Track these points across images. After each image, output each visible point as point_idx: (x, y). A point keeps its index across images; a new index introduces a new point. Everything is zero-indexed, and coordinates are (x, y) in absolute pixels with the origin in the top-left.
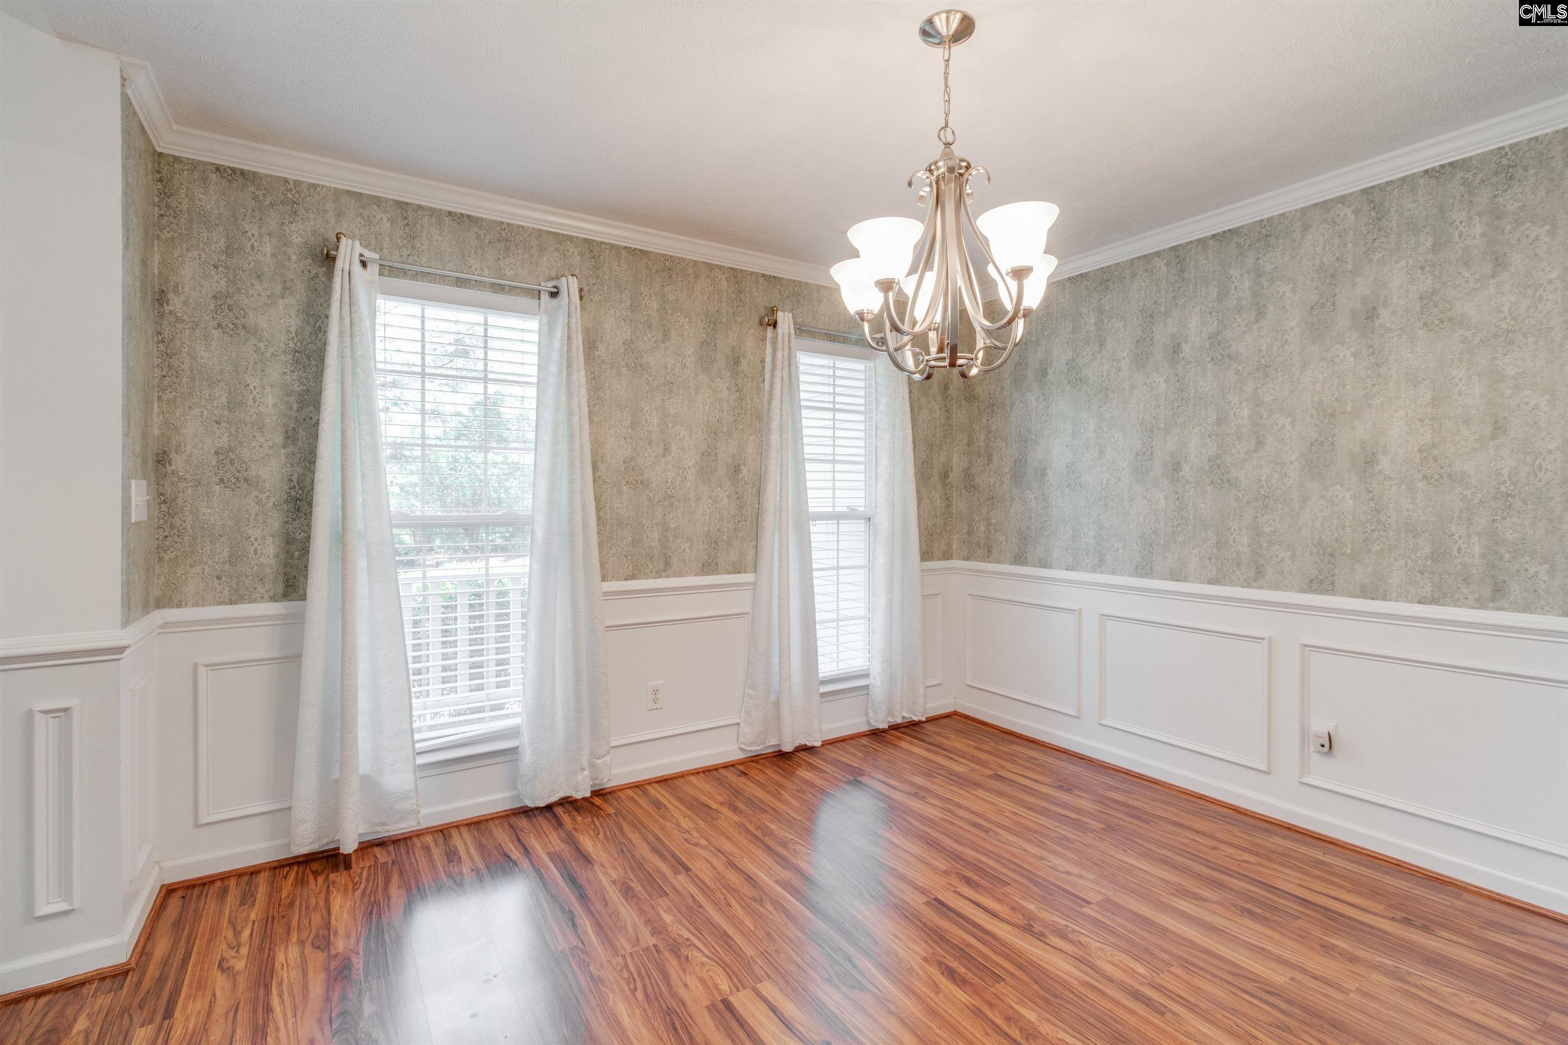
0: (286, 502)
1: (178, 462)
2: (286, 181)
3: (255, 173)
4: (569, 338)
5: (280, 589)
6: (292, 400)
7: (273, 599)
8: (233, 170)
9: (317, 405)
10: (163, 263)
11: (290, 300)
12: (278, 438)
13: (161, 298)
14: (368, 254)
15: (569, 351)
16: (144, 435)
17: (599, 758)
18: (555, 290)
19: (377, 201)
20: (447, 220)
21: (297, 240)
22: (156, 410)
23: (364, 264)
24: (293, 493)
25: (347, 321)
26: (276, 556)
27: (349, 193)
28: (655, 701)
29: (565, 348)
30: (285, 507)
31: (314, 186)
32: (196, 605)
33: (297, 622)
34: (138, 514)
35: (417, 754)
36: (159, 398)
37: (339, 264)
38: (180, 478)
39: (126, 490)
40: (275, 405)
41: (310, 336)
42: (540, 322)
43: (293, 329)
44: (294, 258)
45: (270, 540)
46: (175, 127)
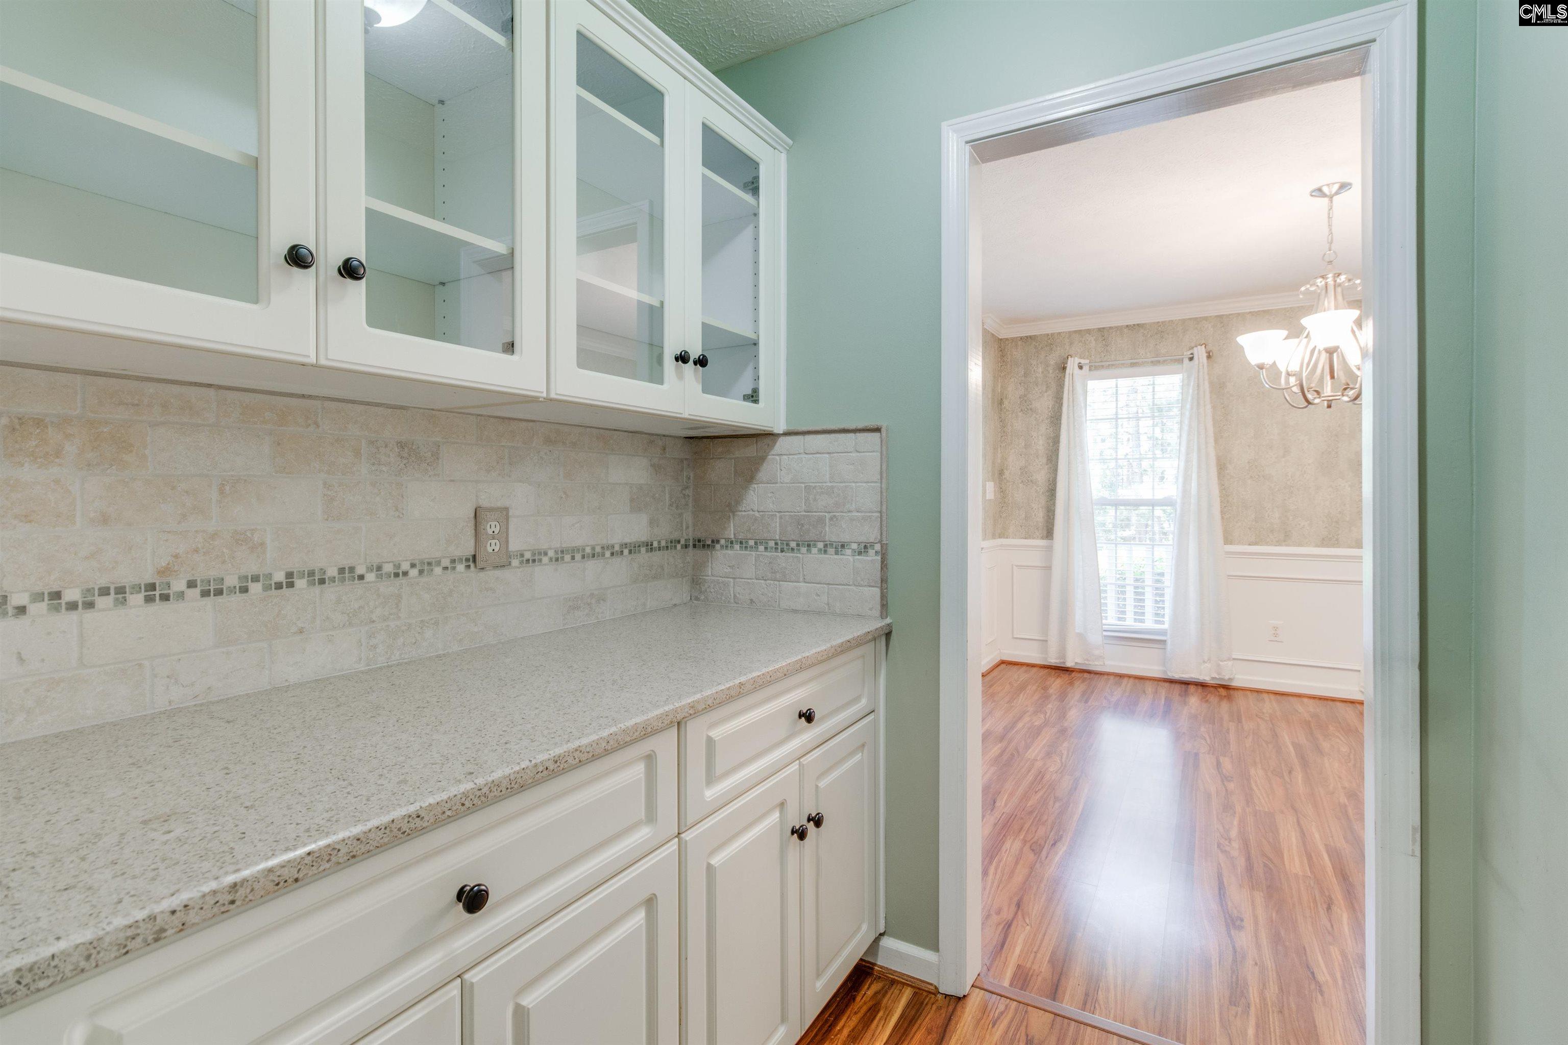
0: (1048, 491)
1: (1007, 473)
2: (1048, 335)
3: (1035, 335)
4: (1198, 386)
5: (1045, 533)
6: (1050, 441)
7: (1042, 538)
8: (1027, 337)
9: (1058, 442)
10: (1002, 387)
11: (1049, 392)
12: (1044, 460)
13: (1001, 402)
14: (1083, 361)
15: (1198, 394)
16: (993, 463)
17: (1221, 661)
18: (1192, 356)
19: (1089, 331)
20: (1126, 330)
21: (1052, 362)
22: (999, 452)
23: (1081, 367)
24: (1050, 487)
25: (1071, 400)
26: (1043, 517)
27: (1075, 332)
28: (1276, 635)
29: (1196, 392)
30: (1047, 494)
31: (1059, 333)
32: (1013, 538)
33: (1050, 549)
34: (990, 495)
35: (1104, 631)
36: (1001, 446)
37: (1068, 371)
38: (1007, 481)
39: (984, 487)
40: (1043, 445)
41: (1058, 409)
42: (1183, 375)
43: (1050, 407)
44: (1051, 371)
45: (1041, 509)
46: (1005, 326)
